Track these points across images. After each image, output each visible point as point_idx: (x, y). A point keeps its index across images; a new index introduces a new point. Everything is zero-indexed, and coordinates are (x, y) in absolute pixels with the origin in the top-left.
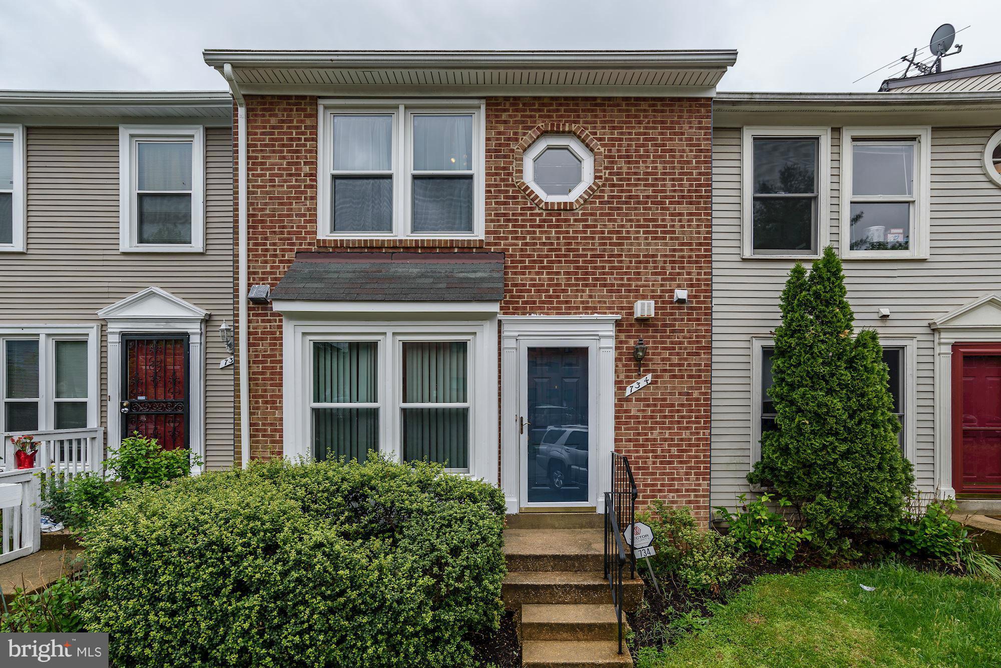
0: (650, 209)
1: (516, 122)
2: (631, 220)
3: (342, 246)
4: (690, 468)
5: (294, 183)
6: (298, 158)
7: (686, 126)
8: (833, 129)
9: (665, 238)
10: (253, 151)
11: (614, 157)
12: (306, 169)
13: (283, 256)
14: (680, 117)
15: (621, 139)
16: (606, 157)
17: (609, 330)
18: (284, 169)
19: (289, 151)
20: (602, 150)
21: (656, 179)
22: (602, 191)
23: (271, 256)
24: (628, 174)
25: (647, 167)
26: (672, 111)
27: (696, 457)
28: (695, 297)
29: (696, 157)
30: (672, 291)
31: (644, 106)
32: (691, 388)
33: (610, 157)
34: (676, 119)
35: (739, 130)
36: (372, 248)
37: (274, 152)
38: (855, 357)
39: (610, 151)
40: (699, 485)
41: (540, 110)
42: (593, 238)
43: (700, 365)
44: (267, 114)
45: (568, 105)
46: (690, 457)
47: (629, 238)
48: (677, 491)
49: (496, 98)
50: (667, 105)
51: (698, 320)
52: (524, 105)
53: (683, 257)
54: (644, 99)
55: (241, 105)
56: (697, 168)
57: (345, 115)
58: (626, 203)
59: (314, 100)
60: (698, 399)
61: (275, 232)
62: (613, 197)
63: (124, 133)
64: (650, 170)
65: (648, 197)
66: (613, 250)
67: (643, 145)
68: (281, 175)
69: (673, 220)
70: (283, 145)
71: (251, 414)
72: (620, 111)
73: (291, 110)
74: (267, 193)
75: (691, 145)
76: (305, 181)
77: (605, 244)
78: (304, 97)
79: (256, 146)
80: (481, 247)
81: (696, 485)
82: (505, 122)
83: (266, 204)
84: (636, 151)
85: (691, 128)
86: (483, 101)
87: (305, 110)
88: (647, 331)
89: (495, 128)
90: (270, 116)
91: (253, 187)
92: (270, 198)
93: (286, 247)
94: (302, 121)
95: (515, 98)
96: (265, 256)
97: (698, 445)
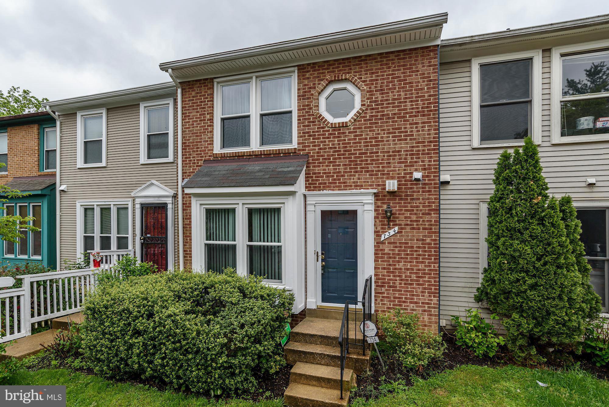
0: (396, 121)
1: (314, 78)
2: (384, 130)
3: (224, 156)
4: (425, 288)
5: (203, 125)
6: (204, 111)
7: (420, 66)
8: (544, 51)
9: (406, 140)
10: (185, 110)
11: (373, 91)
12: (208, 117)
13: (198, 163)
14: (416, 60)
15: (377, 80)
16: (368, 92)
17: (370, 199)
18: (198, 118)
19: (200, 108)
20: (365, 88)
21: (400, 102)
22: (366, 113)
23: (193, 163)
24: (382, 101)
25: (394, 95)
26: (410, 57)
27: (429, 281)
28: (427, 176)
29: (427, 85)
30: (412, 173)
31: (392, 57)
32: (425, 236)
33: (371, 91)
34: (413, 62)
35: (470, 61)
36: (239, 156)
37: (194, 109)
38: (545, 216)
39: (370, 88)
40: (431, 300)
41: (328, 69)
42: (360, 143)
43: (431, 221)
44: (191, 90)
45: (344, 63)
46: (424, 281)
47: (383, 141)
48: (416, 303)
49: (303, 65)
50: (407, 54)
51: (430, 191)
52: (319, 67)
53: (419, 151)
54: (392, 52)
55: (179, 88)
56: (427, 92)
57: (227, 85)
58: (381, 119)
59: (212, 80)
60: (429, 244)
61: (194, 151)
62: (372, 116)
63: (142, 106)
64: (396, 97)
65: (395, 114)
66: (372, 149)
67: (392, 82)
68: (197, 121)
69: (411, 128)
70: (198, 106)
71: (184, 245)
72: (376, 62)
73: (201, 87)
74: (191, 131)
75: (423, 78)
76: (207, 123)
77: (368, 146)
78: (207, 79)
79: (185, 107)
80: (295, 153)
81: (429, 300)
82: (308, 78)
83: (190, 137)
84: (387, 86)
85: (423, 66)
86: (296, 68)
87: (207, 86)
88: (395, 199)
89: (303, 82)
90: (192, 91)
91: (185, 128)
92: (192, 134)
93: (199, 158)
94: (206, 92)
95: (314, 64)
96: (190, 164)
97: (430, 274)
